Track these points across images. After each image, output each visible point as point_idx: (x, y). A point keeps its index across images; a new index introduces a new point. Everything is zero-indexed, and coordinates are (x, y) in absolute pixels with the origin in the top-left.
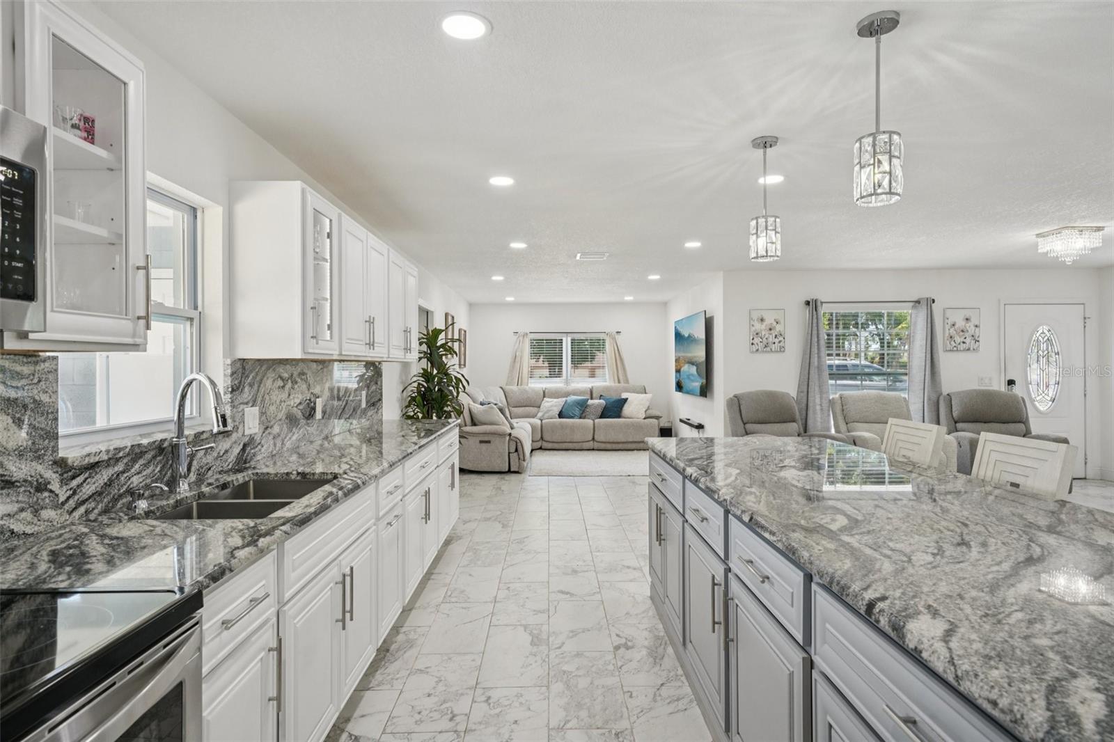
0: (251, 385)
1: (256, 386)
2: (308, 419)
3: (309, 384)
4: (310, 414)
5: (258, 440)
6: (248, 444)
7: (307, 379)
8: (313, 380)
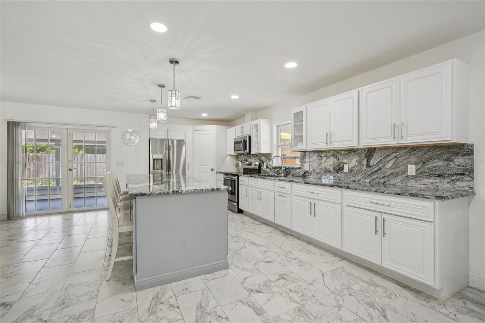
0: (307, 158)
1: (309, 158)
2: (337, 171)
3: (338, 159)
4: (339, 170)
5: (310, 172)
6: (306, 173)
7: (337, 157)
8: (342, 157)
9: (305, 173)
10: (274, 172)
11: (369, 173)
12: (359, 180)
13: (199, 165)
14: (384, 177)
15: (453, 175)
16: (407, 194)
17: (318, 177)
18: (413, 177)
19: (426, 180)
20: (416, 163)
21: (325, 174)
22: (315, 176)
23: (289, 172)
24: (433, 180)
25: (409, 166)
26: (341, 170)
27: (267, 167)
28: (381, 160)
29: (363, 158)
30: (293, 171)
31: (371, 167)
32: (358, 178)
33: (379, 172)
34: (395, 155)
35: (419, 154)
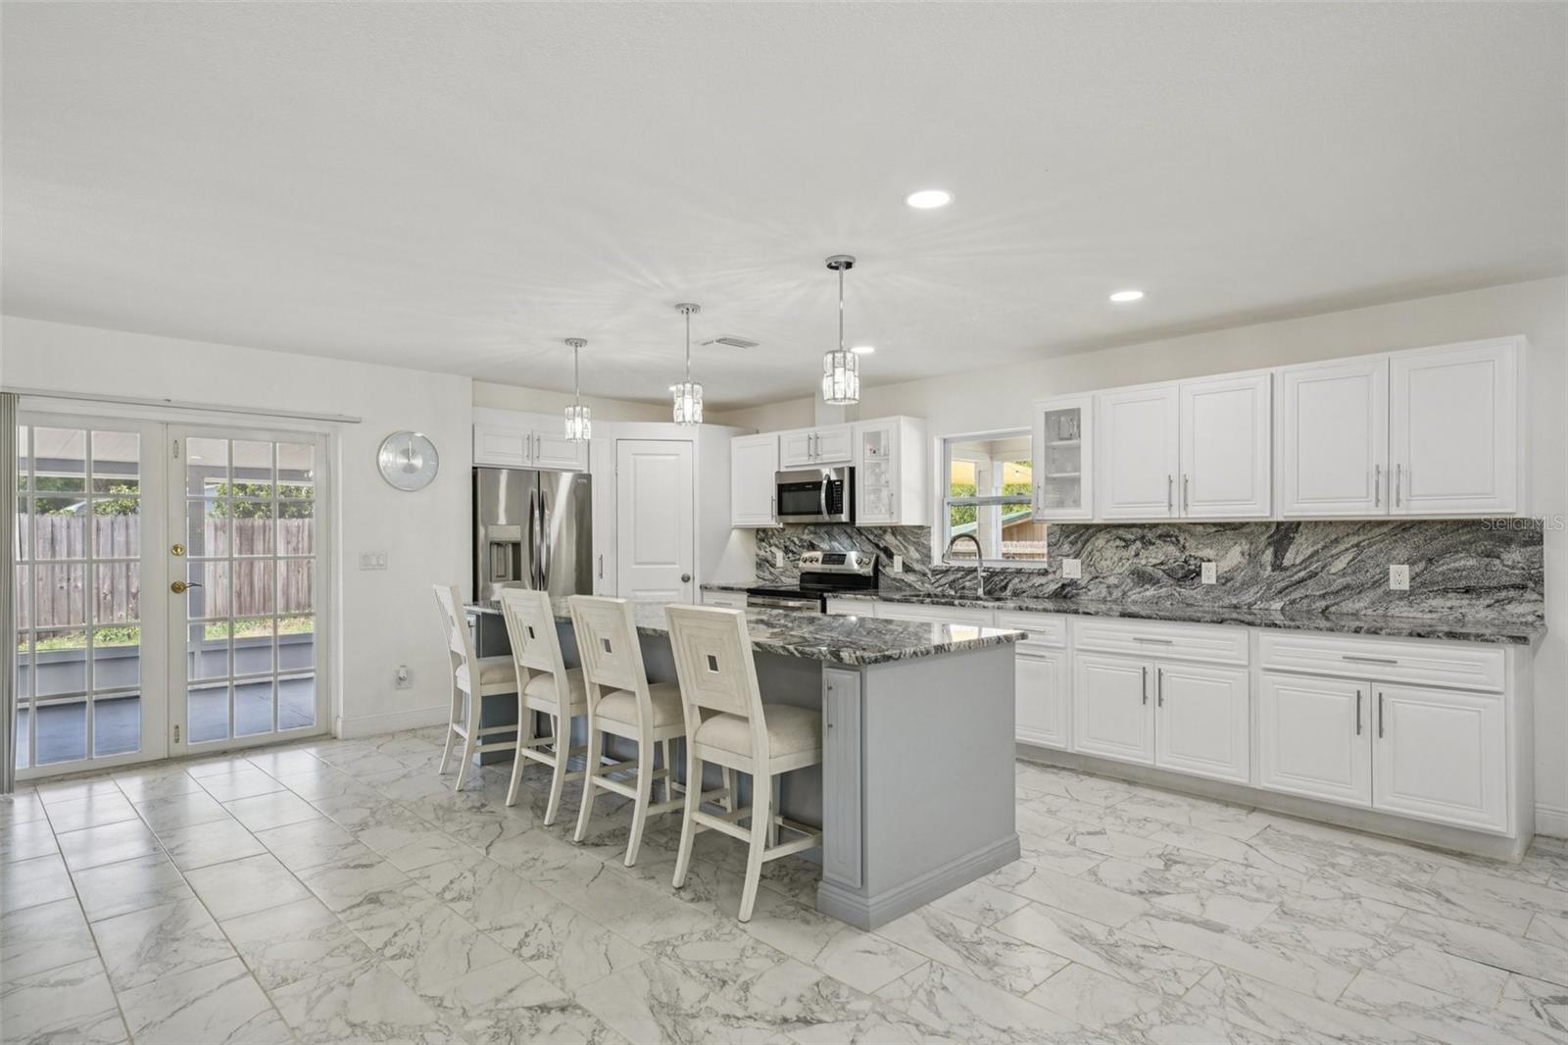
0: (1072, 543)
1: (1080, 544)
2: (1179, 580)
3: (1184, 547)
4: (1185, 577)
5: (1083, 584)
6: (1069, 585)
7: (1178, 541)
8: (1195, 543)
9: (1064, 586)
10: (936, 585)
11: (1283, 584)
12: (1250, 606)
13: (636, 563)
14: (1323, 596)
15: (1499, 589)
16: (1440, 634)
17: (1114, 597)
18: (1402, 595)
19: (1438, 602)
20: (1411, 562)
21: (1138, 590)
22: (1103, 595)
23: (1003, 584)
24: (1453, 600)
25: (1393, 568)
26: (1192, 579)
27: (907, 569)
28: (1316, 552)
29: (1262, 546)
30: (1016, 580)
31: (1286, 569)
32: (1247, 597)
33: (1310, 582)
34: (1355, 540)
35: (1419, 539)
